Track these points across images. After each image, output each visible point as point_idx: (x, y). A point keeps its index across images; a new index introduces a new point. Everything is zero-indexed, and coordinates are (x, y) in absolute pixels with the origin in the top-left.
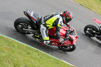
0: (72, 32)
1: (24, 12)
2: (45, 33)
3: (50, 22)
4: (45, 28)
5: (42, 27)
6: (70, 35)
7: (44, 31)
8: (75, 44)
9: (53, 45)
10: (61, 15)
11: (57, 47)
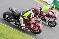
0: (39, 21)
1: (10, 8)
2: (22, 22)
3: (26, 15)
4: (23, 19)
5: (21, 18)
6: (38, 24)
7: (22, 21)
8: (41, 29)
9: (27, 29)
10: (33, 11)
11: (30, 31)
